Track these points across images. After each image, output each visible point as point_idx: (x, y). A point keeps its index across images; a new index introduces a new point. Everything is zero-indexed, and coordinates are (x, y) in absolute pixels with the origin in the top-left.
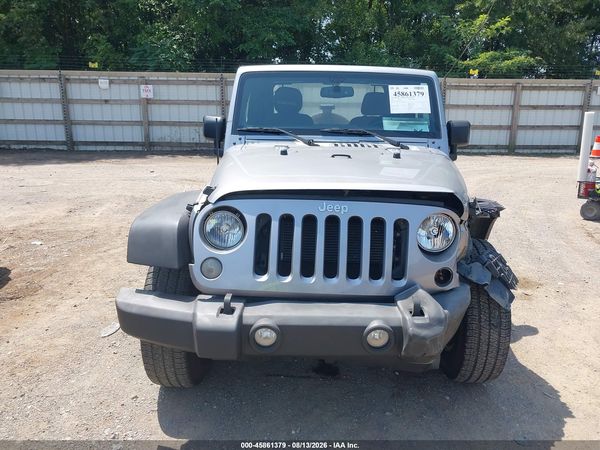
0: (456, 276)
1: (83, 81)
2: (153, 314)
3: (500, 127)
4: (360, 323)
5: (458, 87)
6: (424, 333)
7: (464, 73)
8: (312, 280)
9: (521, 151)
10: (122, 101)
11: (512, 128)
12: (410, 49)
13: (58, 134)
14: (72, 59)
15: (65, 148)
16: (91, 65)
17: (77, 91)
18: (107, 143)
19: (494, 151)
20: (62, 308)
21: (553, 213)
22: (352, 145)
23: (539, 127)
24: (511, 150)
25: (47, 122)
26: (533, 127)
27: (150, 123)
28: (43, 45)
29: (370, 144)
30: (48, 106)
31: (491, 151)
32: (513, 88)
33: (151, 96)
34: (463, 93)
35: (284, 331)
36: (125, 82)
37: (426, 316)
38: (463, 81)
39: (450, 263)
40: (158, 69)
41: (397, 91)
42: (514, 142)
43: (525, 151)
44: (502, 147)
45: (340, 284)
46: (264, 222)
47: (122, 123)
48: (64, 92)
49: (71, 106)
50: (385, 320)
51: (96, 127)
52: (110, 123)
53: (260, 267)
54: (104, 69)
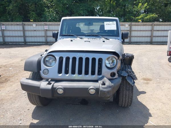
0: (117, 75)
1: (29, 25)
2: (30, 85)
3: (148, 36)
4: (87, 87)
5: (135, 25)
6: (105, 90)
7: (137, 21)
8: (75, 75)
9: (154, 43)
10: (39, 30)
11: (151, 37)
12: (121, 15)
13: (22, 40)
14: (26, 19)
15: (24, 44)
16: (31, 20)
17: (27, 28)
18: (35, 42)
19: (146, 43)
20: (13, 86)
21: (160, 60)
22: (93, 39)
23: (159, 36)
24: (151, 43)
25: (19, 36)
26: (158, 36)
27: (47, 36)
28: (18, 15)
29: (98, 39)
30: (19, 32)
31: (145, 43)
32: (152, 25)
33: (47, 29)
34: (137, 27)
35: (65, 89)
36: (40, 25)
37: (106, 85)
38: (137, 23)
39: (115, 71)
40: (49, 21)
41: (107, 23)
42: (152, 41)
43: (155, 43)
44: (148, 42)
45: (83, 76)
46: (61, 59)
47: (39, 36)
48: (23, 28)
49: (25, 32)
50: (94, 86)
51: (32, 38)
52: (36, 36)
53: (60, 72)
54: (35, 22)
